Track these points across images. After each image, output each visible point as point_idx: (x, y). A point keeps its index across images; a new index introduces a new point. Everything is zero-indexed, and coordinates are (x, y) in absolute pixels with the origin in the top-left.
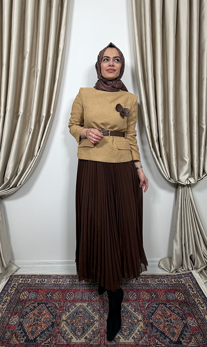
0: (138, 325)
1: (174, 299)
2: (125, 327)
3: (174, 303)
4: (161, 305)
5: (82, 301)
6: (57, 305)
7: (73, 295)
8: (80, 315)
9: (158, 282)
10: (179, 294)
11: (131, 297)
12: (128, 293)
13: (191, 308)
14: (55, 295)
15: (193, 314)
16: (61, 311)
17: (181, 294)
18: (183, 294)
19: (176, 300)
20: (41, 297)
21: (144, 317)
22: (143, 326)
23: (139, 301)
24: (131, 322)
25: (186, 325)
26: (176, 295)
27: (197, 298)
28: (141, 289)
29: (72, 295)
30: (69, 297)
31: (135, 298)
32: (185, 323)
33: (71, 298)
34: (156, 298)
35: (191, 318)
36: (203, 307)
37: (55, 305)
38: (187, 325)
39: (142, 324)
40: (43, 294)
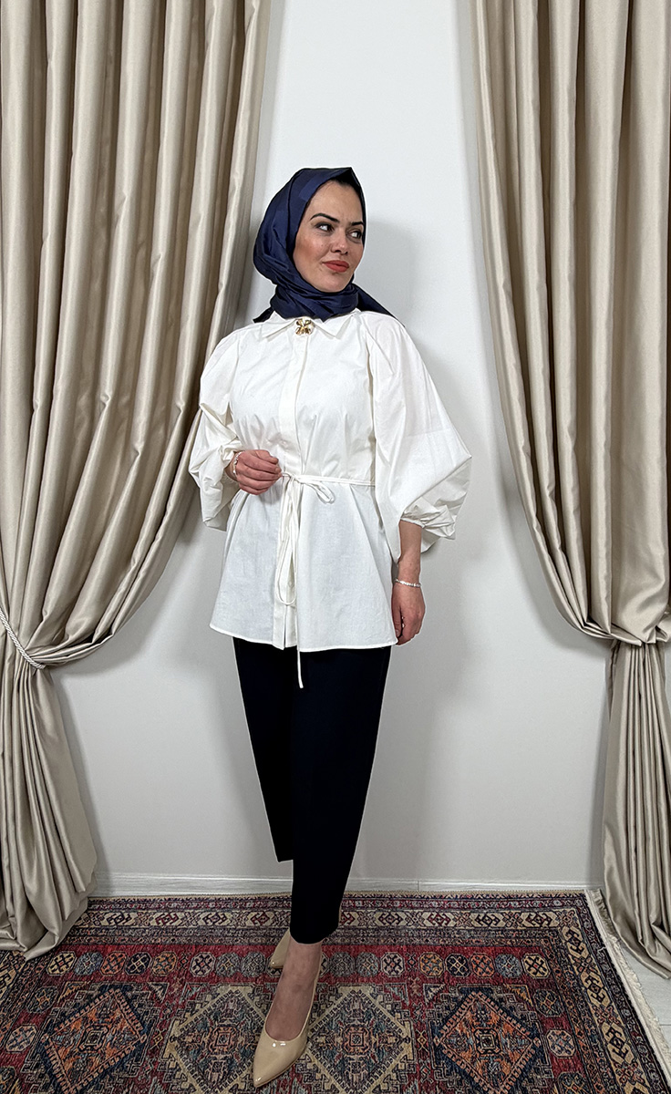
0: (398, 1053)
1: (519, 973)
2: (356, 1057)
3: (517, 987)
4: (473, 993)
5: (238, 978)
6: (160, 993)
7: (211, 960)
8: (225, 1023)
9: (476, 924)
10: (534, 961)
11: (389, 969)
12: (378, 955)
13: (564, 1003)
14: (156, 963)
15: (567, 1020)
16: (169, 1011)
17: (541, 959)
18: (546, 958)
19: (525, 978)
20: (111, 968)
21: (419, 1027)
22: (411, 1055)
23: (412, 982)
24: (376, 1043)
25: (539, 1053)
26: (526, 962)
27: (588, 972)
28: (420, 945)
29: (207, 961)
30: (198, 968)
31: (400, 971)
32: (538, 1045)
33: (204, 972)
34: (464, 970)
35: (560, 1032)
36: (601, 1002)
37: (155, 992)
38: (542, 1052)
39: (407, 1049)
40: (119, 959)
